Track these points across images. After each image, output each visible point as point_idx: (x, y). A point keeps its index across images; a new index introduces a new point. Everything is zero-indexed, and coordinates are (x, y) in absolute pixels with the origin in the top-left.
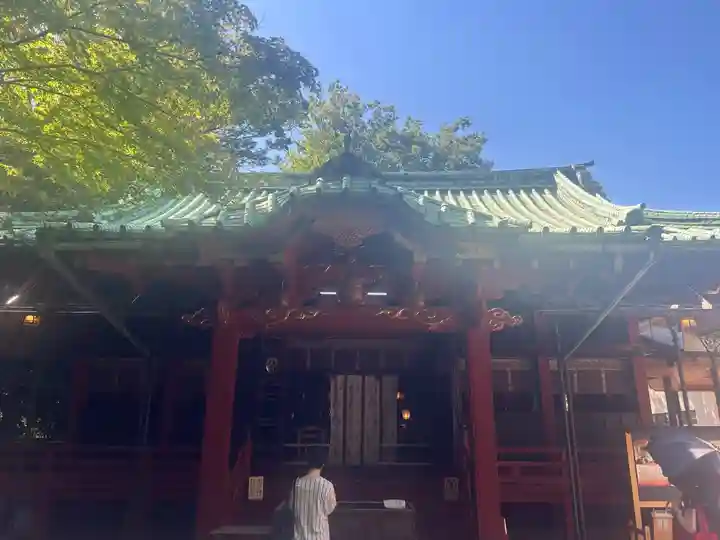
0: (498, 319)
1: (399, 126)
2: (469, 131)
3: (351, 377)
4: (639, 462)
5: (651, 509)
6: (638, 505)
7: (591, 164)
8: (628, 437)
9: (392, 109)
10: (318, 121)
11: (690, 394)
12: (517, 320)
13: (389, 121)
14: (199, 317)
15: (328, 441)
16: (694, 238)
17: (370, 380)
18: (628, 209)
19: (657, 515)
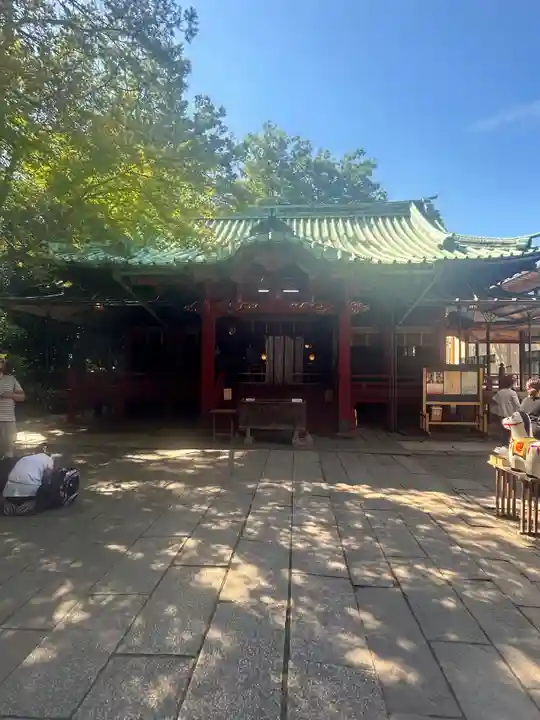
0: (356, 308)
1: (313, 156)
2: (362, 159)
3: (277, 338)
4: (429, 382)
5: (432, 405)
6: (425, 403)
7: (435, 197)
8: (425, 369)
9: (308, 142)
10: (254, 152)
11: (491, 345)
12: (367, 308)
13: (307, 152)
14: (194, 307)
15: (265, 371)
16: (490, 256)
17: (288, 339)
18: (446, 236)
19: (433, 408)
